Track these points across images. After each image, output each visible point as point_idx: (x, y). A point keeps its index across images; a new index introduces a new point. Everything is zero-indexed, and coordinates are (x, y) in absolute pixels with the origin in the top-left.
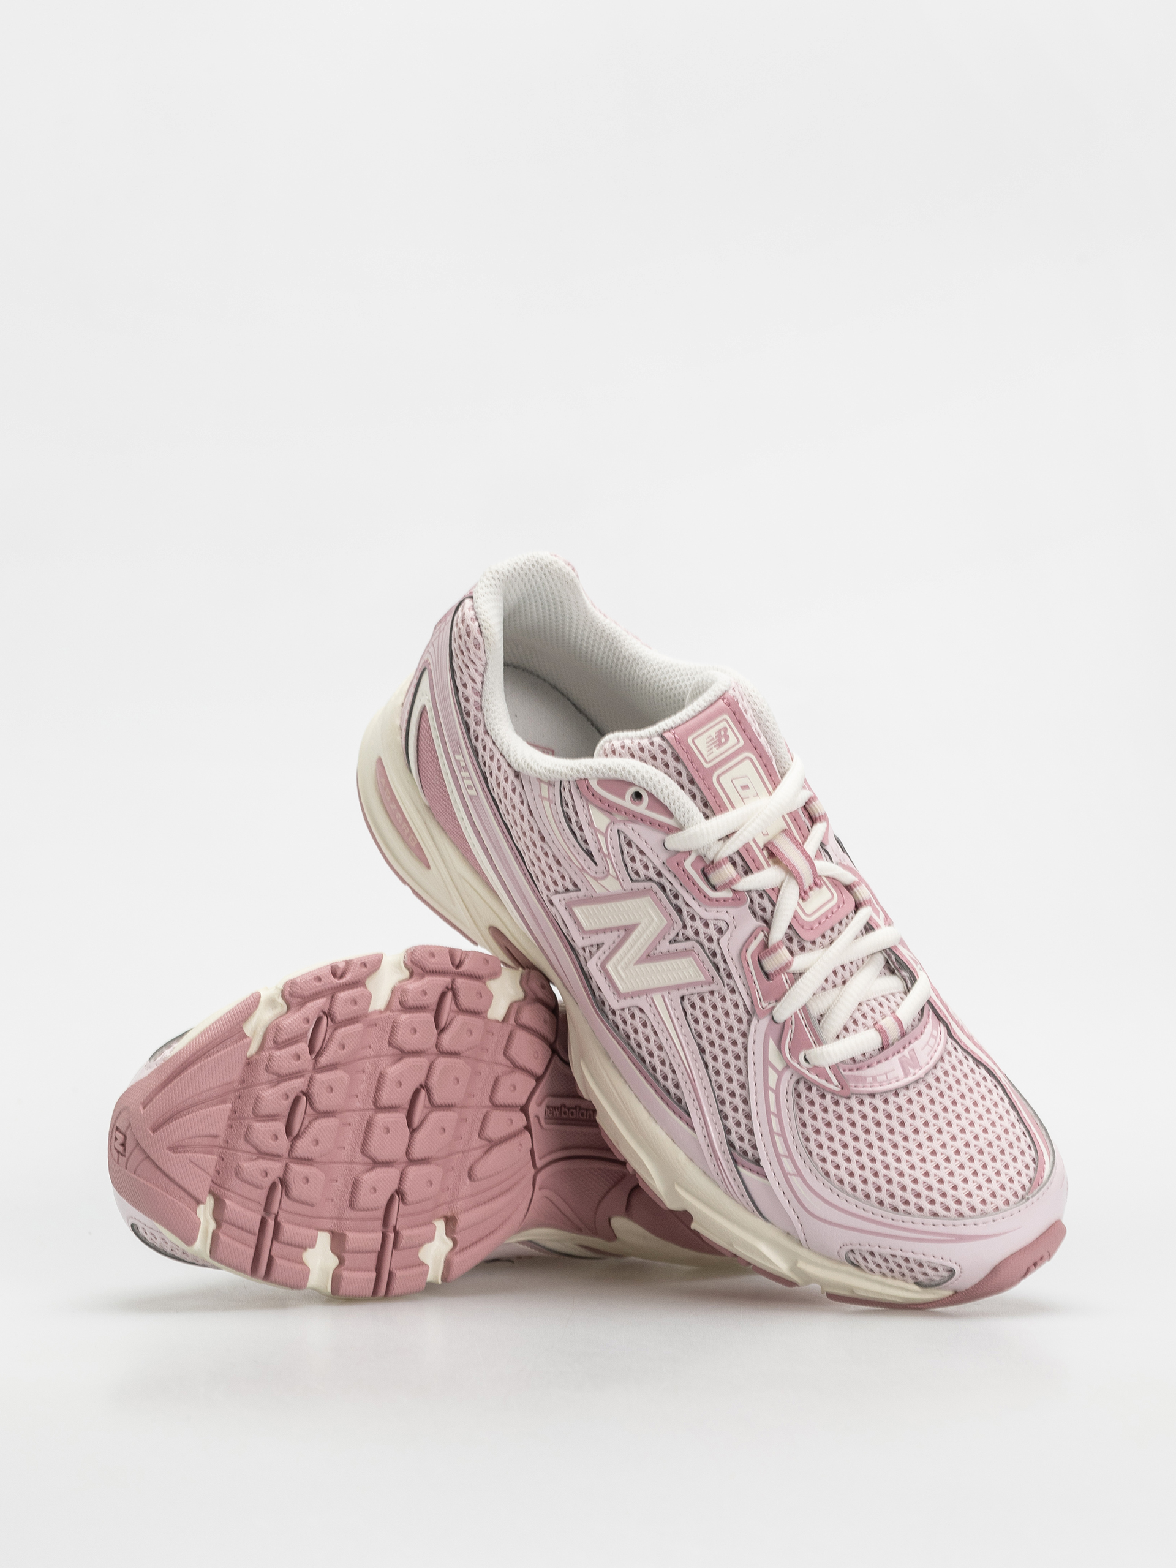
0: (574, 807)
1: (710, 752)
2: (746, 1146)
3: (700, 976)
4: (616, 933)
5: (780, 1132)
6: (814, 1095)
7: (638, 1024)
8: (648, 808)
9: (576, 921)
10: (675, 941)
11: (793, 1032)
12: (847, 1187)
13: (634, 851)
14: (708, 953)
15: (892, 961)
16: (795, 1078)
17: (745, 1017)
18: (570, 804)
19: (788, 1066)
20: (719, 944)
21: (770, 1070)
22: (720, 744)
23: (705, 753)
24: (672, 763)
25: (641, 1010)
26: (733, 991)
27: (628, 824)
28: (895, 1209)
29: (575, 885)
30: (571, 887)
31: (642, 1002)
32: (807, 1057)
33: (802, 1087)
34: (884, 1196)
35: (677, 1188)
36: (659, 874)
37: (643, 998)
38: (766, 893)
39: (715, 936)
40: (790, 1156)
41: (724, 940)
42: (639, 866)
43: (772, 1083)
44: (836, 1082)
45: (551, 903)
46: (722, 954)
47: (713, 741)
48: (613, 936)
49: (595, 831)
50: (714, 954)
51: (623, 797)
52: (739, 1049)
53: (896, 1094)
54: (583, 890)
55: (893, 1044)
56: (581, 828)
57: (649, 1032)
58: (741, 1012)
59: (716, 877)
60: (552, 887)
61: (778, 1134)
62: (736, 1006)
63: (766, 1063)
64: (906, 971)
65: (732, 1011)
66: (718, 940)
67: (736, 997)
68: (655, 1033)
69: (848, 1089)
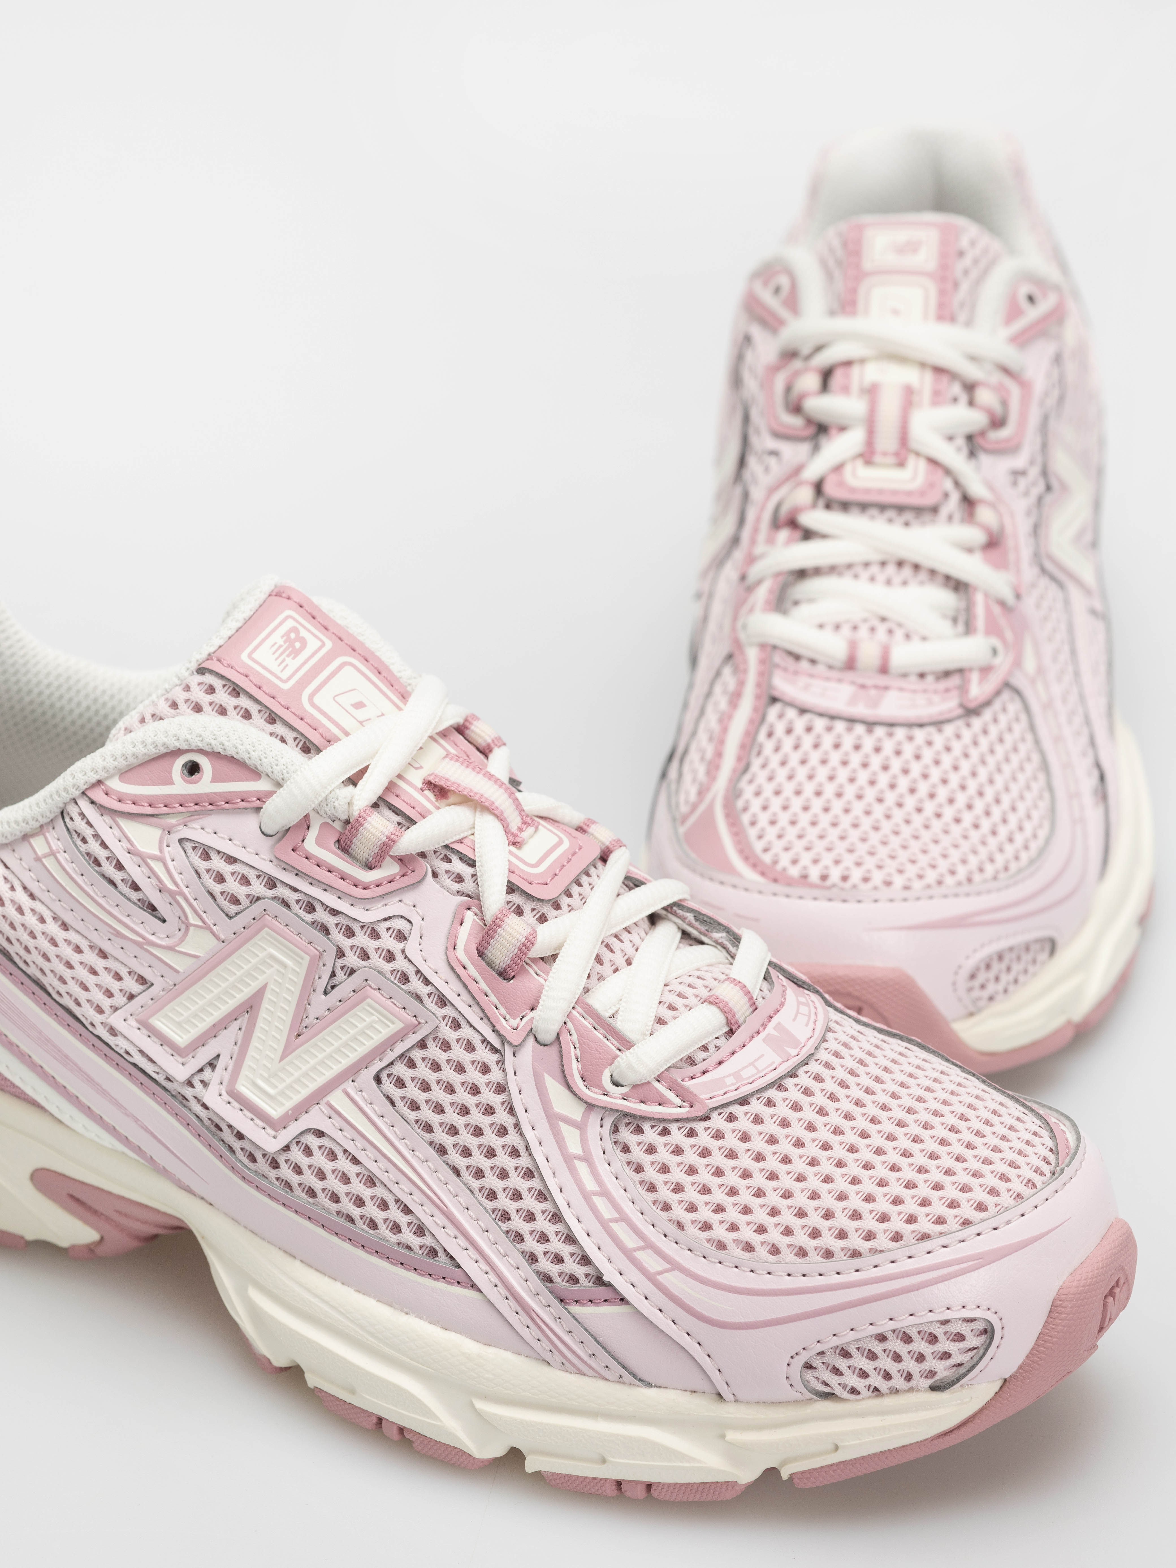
0: (96, 836)
1: (284, 665)
2: (571, 1266)
3: (393, 1023)
4: (235, 1025)
5: (616, 1215)
6: (650, 1135)
7: (320, 1160)
8: (214, 780)
9: (164, 1041)
10: (333, 987)
11: (577, 1046)
12: (762, 1252)
13: (218, 864)
14: (392, 979)
15: (690, 924)
16: (608, 1123)
17: (491, 1059)
18: (88, 832)
19: (590, 1106)
20: (406, 957)
21: (563, 1127)
22: (296, 653)
23: (276, 669)
24: (229, 701)
25: (320, 1134)
26: (456, 1026)
27: (191, 825)
28: (856, 1254)
29: (142, 980)
30: (135, 988)
31: (315, 1119)
32: (616, 1077)
33: (626, 1135)
34: (828, 1240)
35: (480, 1405)
36: (272, 883)
37: (315, 1110)
38: (453, 850)
39: (396, 947)
40: (649, 1245)
41: (412, 946)
42: (233, 886)
43: (574, 1147)
44: (678, 1101)
45: (113, 1032)
46: (418, 972)
47: (282, 650)
48: (231, 1034)
49: (143, 859)
50: (405, 979)
51: (170, 782)
52: (502, 1117)
53: (781, 1088)
54: (158, 983)
55: (745, 1021)
56: (120, 866)
57: (343, 1164)
58: (483, 1054)
59: (364, 845)
60: (106, 1003)
61: (616, 1220)
62: (470, 1047)
63: (552, 1118)
64: (718, 931)
65: (466, 1058)
66: (403, 951)
67: (465, 1032)
68: (355, 1161)
69: (702, 1102)
